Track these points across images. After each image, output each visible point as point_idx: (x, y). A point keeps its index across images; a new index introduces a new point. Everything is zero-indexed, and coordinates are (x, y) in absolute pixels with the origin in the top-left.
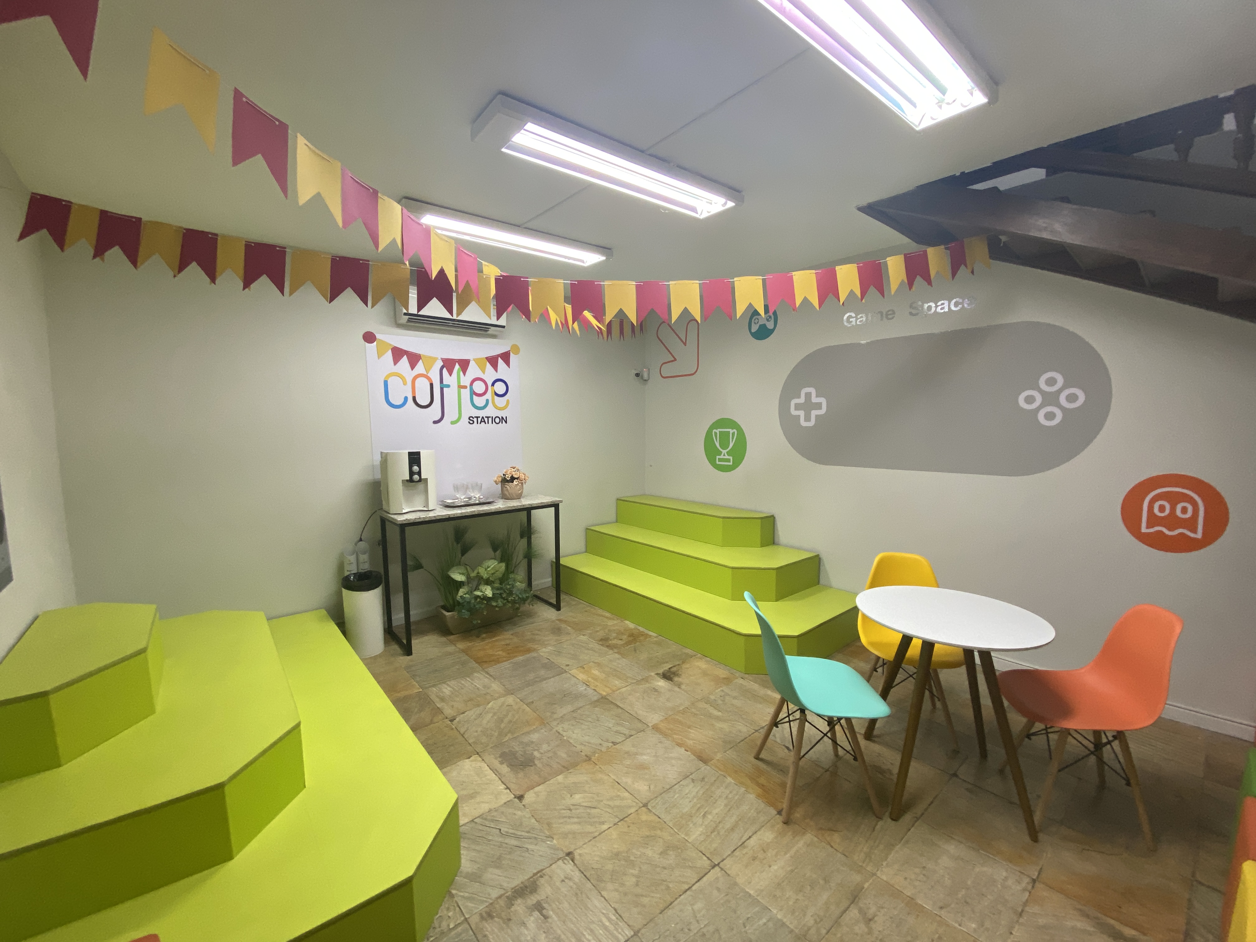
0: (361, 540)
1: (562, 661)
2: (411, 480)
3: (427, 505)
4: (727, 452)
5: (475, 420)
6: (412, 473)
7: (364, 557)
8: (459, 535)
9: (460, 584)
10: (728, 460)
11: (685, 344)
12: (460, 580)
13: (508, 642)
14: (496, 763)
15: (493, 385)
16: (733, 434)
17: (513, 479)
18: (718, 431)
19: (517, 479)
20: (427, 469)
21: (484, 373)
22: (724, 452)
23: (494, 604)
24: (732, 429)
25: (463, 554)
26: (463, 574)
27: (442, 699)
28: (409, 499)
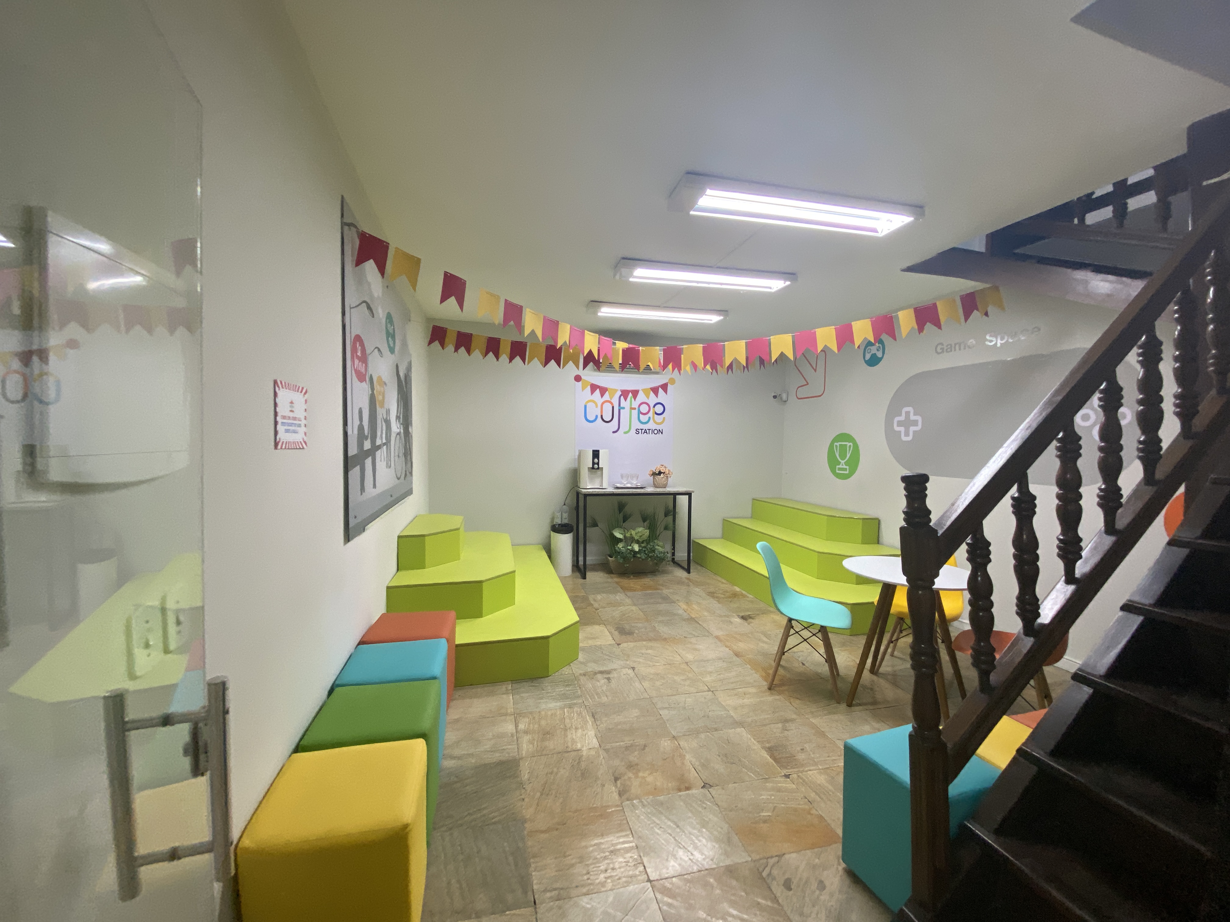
0: (565, 505)
1: (676, 597)
2: (593, 468)
3: (602, 485)
4: (845, 463)
5: (640, 431)
6: (594, 463)
7: (565, 515)
8: (621, 507)
9: (620, 540)
10: (845, 470)
11: (815, 370)
12: (619, 537)
13: (646, 583)
14: (613, 631)
15: (654, 407)
16: (850, 446)
17: (660, 473)
18: (838, 444)
19: (664, 473)
20: (603, 461)
21: (648, 398)
22: (843, 462)
23: (638, 556)
24: (849, 443)
25: (624, 522)
26: (622, 534)
27: (595, 600)
28: (592, 480)
